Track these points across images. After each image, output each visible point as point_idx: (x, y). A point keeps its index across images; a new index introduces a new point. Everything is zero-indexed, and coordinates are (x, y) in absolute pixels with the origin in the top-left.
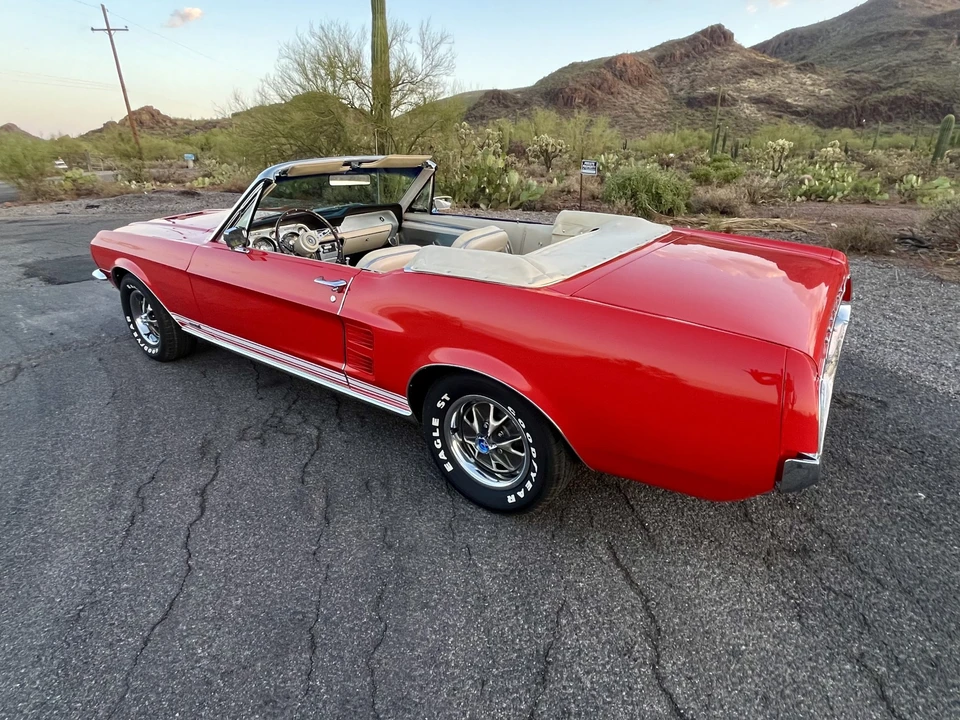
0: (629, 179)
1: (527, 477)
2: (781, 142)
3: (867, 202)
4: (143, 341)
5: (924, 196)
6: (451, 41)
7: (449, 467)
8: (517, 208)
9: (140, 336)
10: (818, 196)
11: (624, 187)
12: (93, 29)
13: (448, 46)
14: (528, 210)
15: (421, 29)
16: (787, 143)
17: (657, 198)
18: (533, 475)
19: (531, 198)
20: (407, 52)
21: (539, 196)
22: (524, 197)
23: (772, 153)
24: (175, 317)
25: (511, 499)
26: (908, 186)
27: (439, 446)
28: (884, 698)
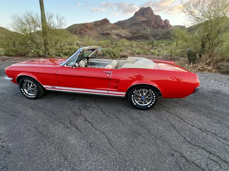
0: (108, 51)
1: (153, 101)
2: (127, 43)
3: (147, 55)
4: (27, 95)
5: (155, 53)
7: (135, 104)
9: (26, 93)
10: (138, 54)
16: (128, 43)
17: (114, 55)
18: (154, 101)
23: (125, 45)
24: (44, 86)
25: (149, 106)
26: (152, 52)
27: (133, 100)
28: (208, 117)
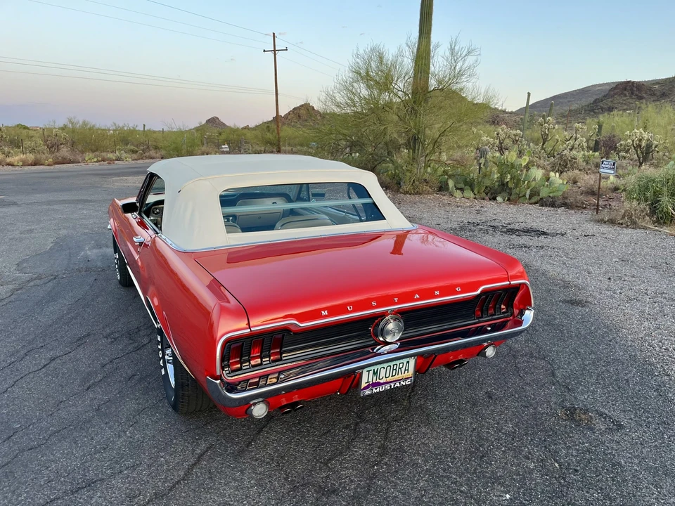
6: (477, 53)
7: (163, 372)
8: (535, 203)
11: (647, 189)
12: (264, 51)
13: (475, 58)
14: (546, 206)
15: (451, 46)
19: (551, 195)
20: (439, 64)
21: (561, 193)
22: (544, 193)
27: (160, 356)
